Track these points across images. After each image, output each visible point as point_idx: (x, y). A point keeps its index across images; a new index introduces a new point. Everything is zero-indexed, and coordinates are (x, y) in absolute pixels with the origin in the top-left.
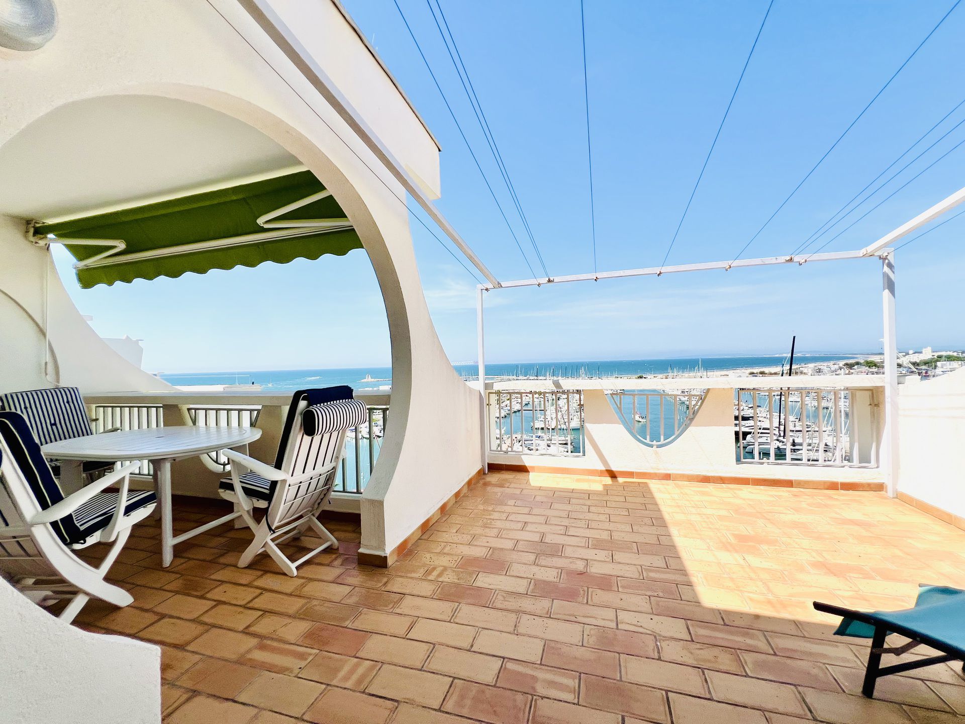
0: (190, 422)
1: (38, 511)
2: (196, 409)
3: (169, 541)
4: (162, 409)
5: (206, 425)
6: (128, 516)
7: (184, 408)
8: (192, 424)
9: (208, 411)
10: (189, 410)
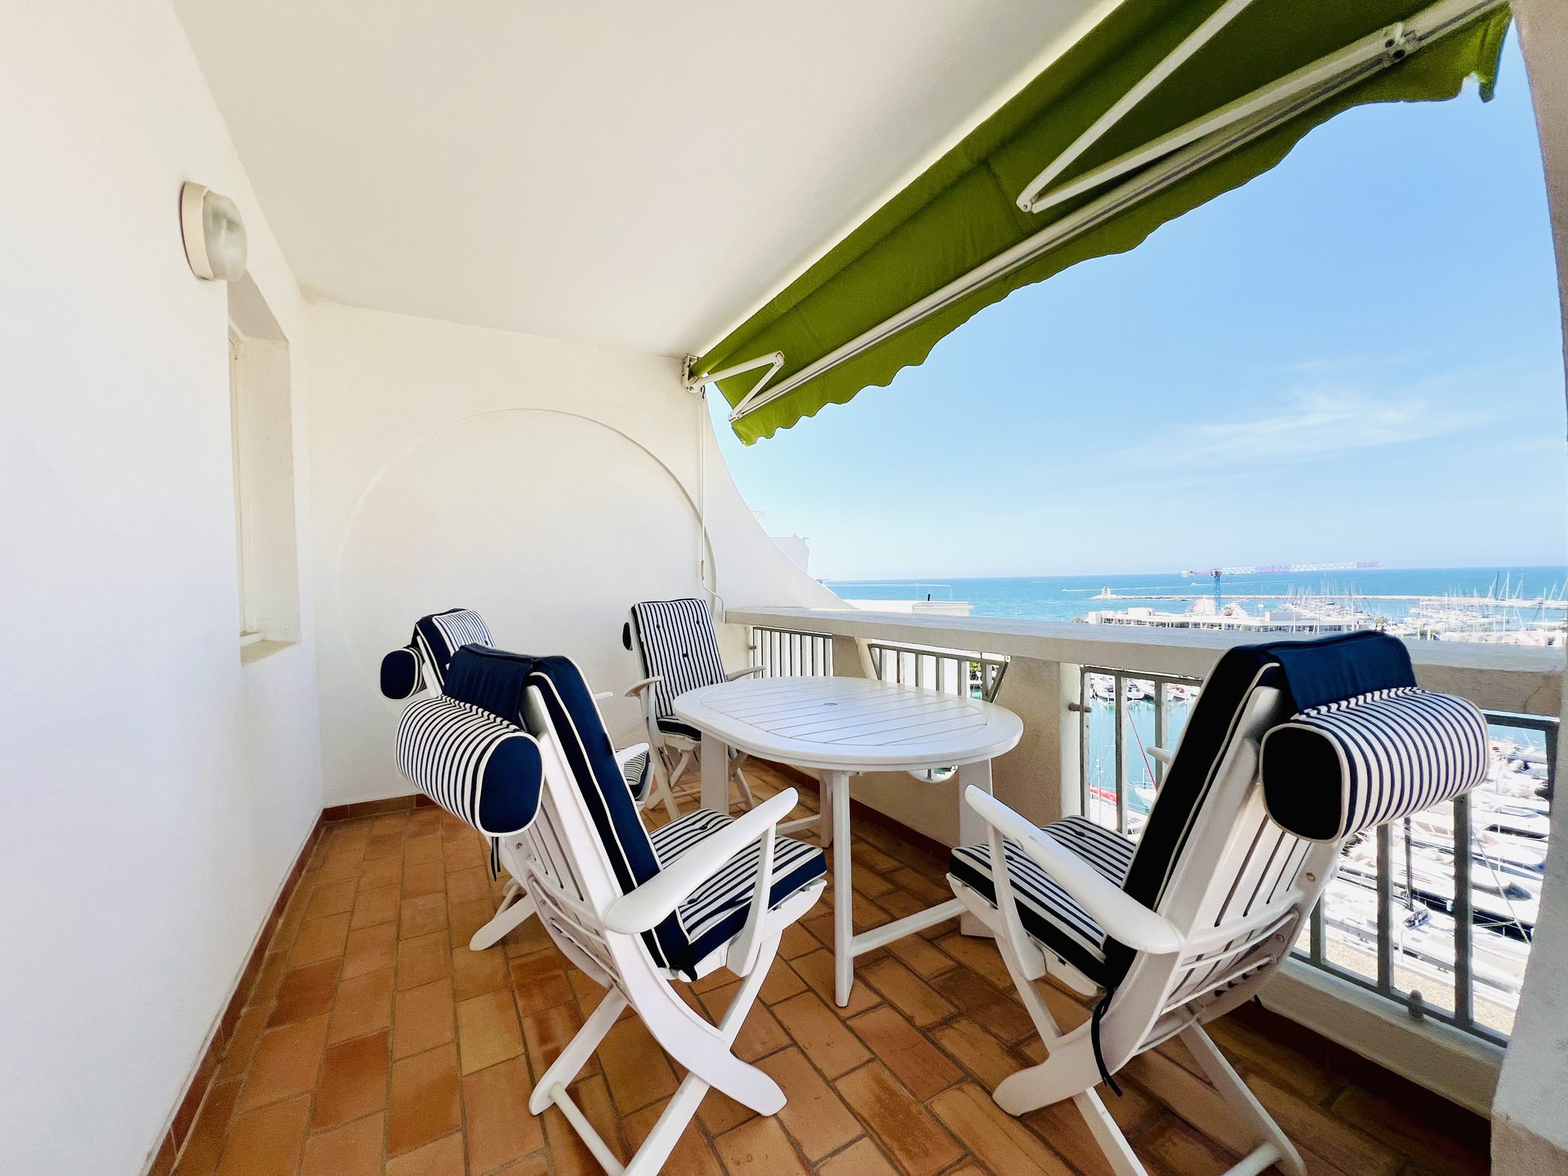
0: (873, 675)
1: (615, 895)
2: (881, 647)
3: (850, 946)
4: (831, 640)
5: (899, 681)
6: (774, 909)
7: (863, 643)
8: (875, 677)
9: (901, 653)
10: (871, 646)
